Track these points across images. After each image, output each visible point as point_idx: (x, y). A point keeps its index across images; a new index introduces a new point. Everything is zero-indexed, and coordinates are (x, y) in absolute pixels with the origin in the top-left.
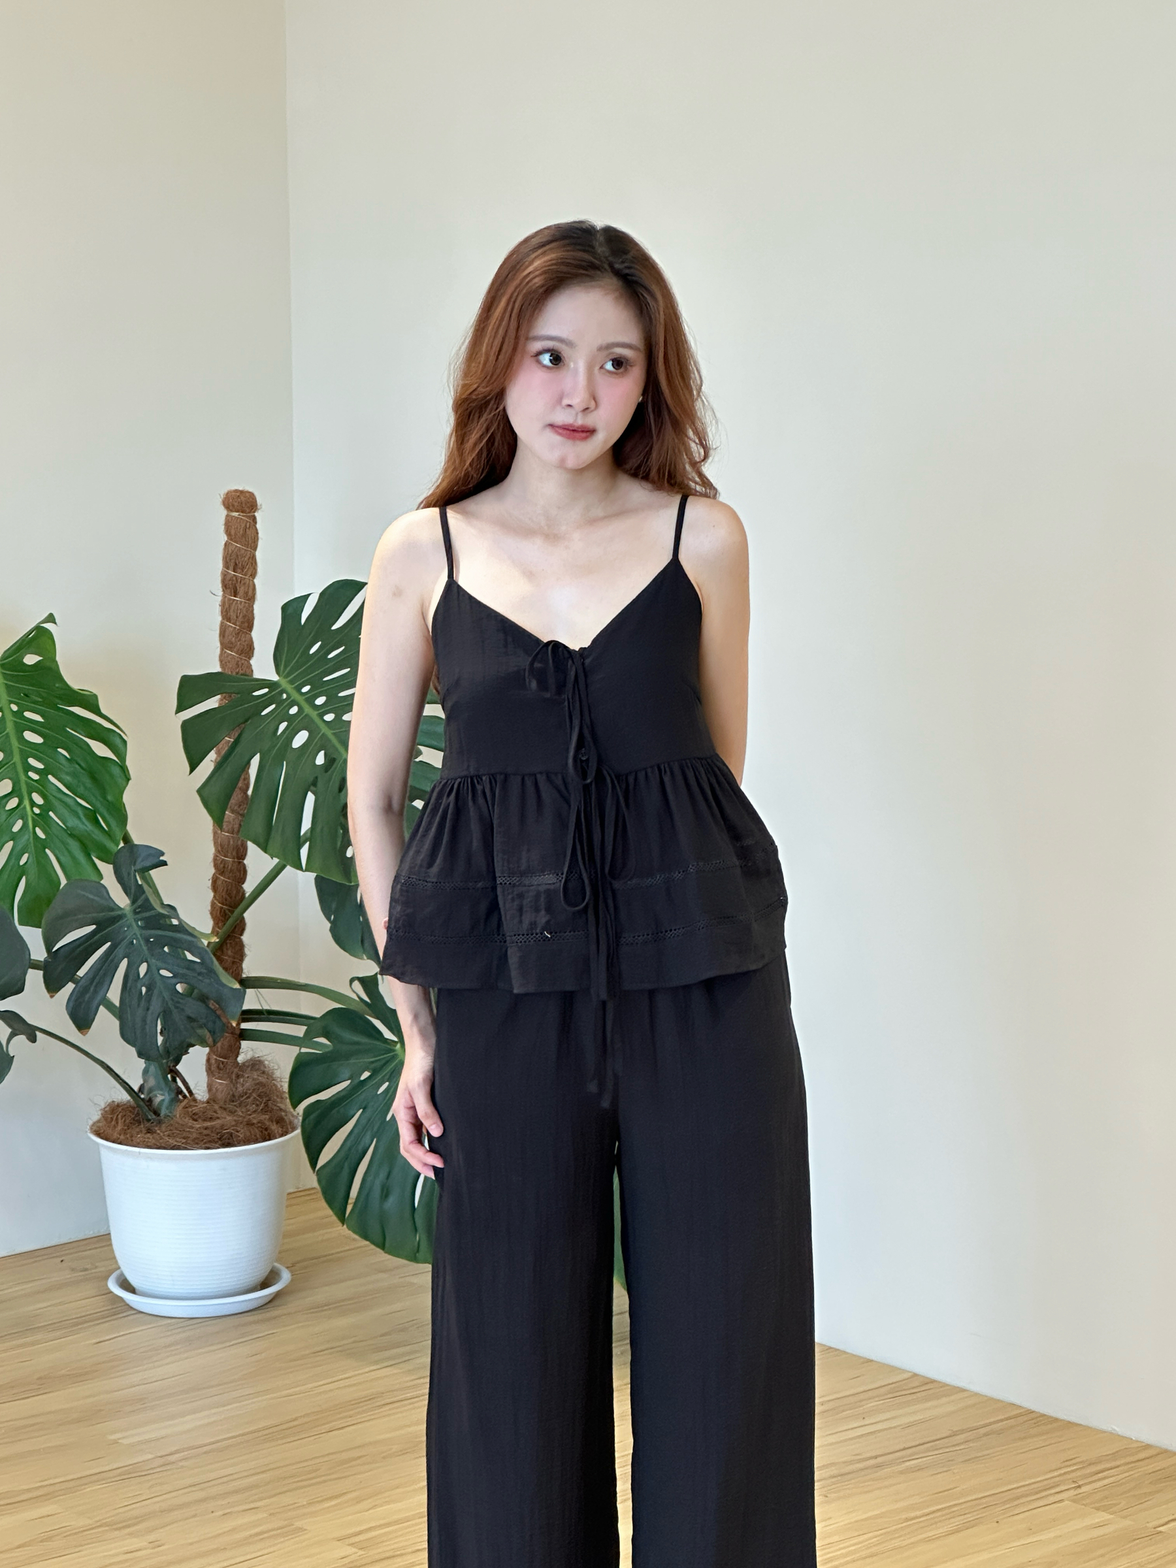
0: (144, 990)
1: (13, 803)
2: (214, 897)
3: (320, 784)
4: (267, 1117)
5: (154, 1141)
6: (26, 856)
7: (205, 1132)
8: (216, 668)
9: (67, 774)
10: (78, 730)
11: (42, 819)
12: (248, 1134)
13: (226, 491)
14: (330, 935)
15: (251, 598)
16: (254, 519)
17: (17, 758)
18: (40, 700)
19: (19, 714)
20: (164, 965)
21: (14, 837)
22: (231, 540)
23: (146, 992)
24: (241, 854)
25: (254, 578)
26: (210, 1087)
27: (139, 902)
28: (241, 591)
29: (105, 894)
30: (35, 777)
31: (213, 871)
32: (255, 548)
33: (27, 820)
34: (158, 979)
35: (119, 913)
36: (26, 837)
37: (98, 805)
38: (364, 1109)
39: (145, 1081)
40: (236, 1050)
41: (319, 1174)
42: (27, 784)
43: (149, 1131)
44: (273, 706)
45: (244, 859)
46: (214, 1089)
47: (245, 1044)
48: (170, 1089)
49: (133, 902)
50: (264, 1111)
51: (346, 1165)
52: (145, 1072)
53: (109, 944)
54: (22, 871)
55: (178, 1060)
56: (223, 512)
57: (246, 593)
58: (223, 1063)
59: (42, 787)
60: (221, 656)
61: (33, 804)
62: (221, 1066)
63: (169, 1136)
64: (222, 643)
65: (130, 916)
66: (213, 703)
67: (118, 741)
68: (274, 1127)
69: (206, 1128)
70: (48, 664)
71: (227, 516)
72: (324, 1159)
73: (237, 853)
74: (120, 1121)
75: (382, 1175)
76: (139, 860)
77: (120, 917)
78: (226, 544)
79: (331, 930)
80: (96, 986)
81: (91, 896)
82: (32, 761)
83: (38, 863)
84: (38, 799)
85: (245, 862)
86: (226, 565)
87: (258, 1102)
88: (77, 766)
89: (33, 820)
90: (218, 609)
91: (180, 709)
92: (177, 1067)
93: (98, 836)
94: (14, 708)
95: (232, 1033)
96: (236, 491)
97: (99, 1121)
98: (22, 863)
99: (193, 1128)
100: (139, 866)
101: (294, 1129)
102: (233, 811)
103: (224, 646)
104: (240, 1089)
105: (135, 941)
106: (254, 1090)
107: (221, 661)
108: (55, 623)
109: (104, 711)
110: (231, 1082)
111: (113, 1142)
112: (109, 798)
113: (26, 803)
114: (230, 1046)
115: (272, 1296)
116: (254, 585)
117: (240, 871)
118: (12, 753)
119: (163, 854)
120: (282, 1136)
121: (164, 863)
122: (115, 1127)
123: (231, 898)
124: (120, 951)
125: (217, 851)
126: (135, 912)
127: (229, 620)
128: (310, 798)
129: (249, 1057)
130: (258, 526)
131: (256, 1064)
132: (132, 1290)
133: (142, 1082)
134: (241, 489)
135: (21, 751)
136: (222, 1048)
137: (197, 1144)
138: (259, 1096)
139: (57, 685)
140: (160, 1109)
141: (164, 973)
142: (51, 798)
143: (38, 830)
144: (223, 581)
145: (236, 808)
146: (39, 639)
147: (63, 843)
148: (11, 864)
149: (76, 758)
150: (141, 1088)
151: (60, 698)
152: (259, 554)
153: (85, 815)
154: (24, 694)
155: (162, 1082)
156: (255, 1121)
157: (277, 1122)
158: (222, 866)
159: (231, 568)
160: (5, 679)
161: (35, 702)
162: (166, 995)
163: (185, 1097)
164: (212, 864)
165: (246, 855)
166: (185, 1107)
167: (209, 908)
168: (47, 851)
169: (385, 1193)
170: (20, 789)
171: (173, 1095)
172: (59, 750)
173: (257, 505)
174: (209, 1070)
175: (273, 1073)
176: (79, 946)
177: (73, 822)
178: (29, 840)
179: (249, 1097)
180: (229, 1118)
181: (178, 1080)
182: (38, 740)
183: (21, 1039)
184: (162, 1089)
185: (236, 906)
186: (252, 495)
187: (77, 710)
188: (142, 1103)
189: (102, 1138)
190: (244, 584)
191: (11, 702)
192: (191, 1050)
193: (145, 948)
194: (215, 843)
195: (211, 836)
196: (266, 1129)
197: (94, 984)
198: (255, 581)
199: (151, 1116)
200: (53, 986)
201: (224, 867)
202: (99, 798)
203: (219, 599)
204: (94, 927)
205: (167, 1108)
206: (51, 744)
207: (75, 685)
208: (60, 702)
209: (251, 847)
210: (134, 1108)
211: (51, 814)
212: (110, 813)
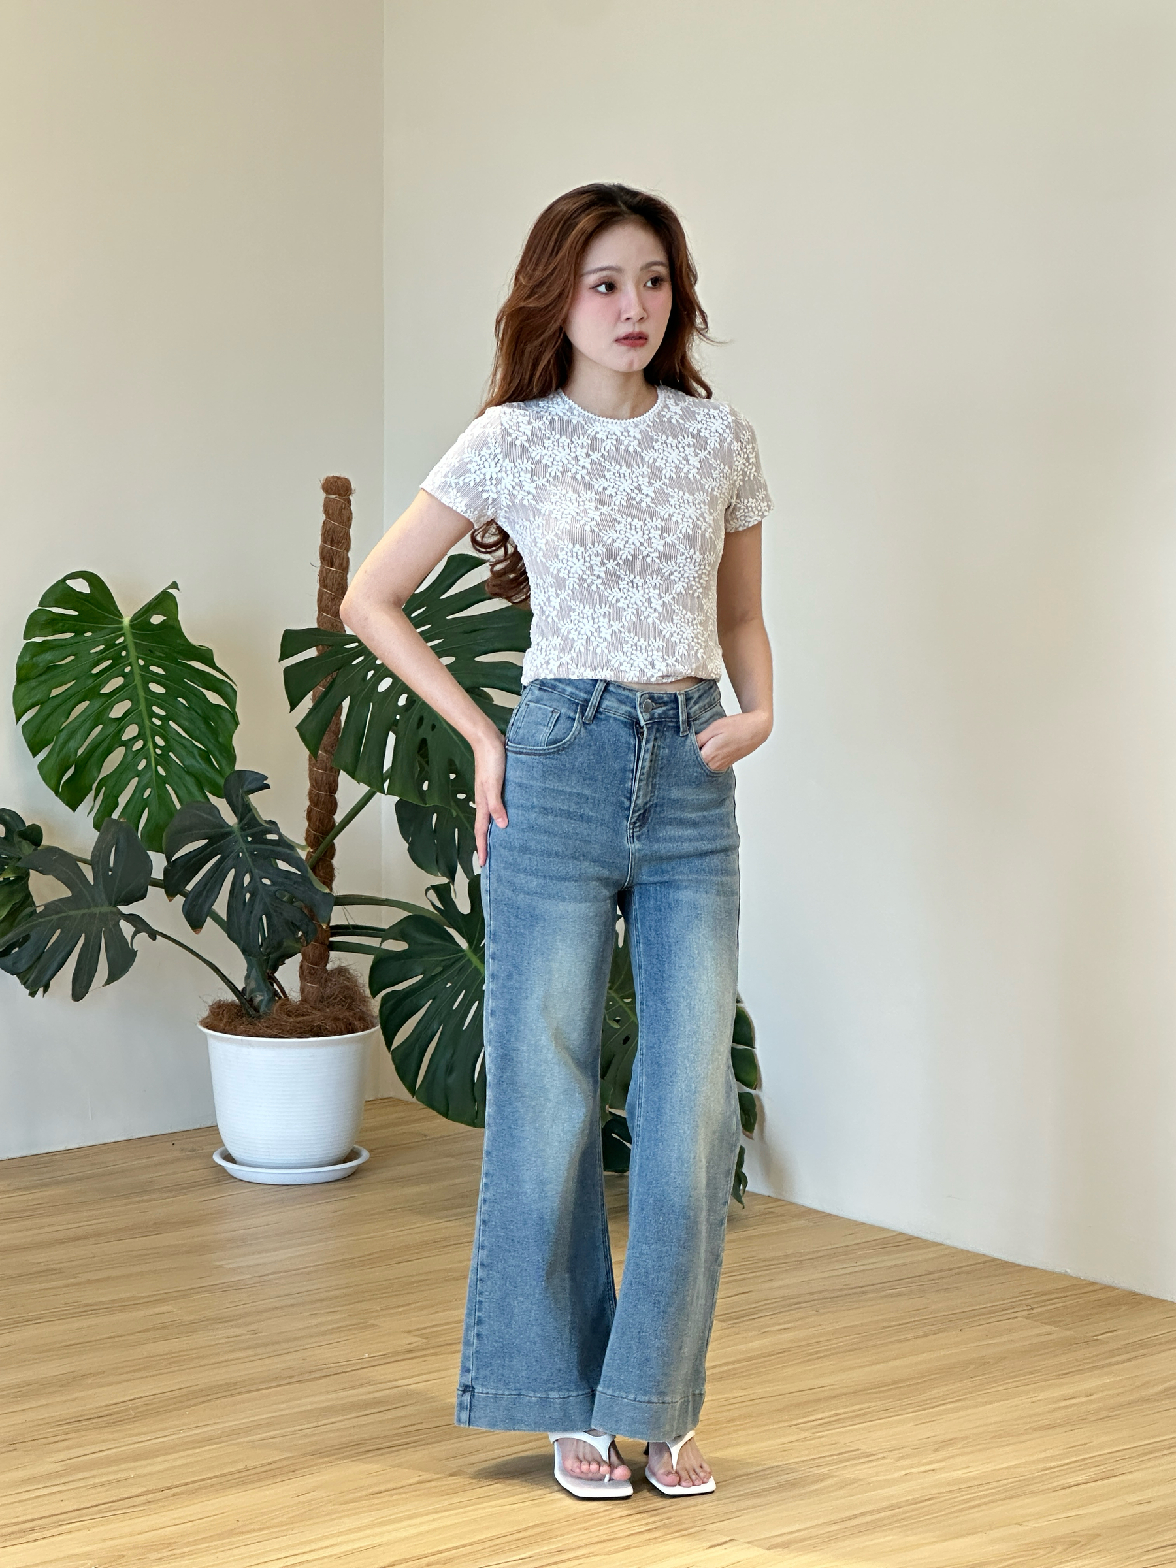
0: (248, 896)
1: (139, 745)
2: (309, 825)
3: (399, 724)
4: (351, 1013)
5: (254, 1031)
6: (149, 790)
7: (298, 1025)
8: (315, 626)
9: (185, 719)
10: (195, 681)
11: (163, 760)
12: (334, 1026)
13: (323, 477)
14: (408, 854)
15: (345, 568)
16: (349, 502)
17: (142, 707)
18: (162, 655)
19: (145, 668)
20: (264, 875)
21: (139, 774)
22: (329, 518)
23: (250, 898)
24: (333, 788)
25: (348, 552)
26: (302, 991)
27: (245, 821)
28: (337, 562)
29: (217, 813)
30: (158, 722)
31: (308, 803)
32: (349, 526)
33: (151, 760)
34: (260, 886)
35: (228, 830)
36: (149, 775)
37: (211, 746)
38: (434, 999)
39: (247, 984)
40: (326, 959)
41: (393, 1053)
42: (152, 730)
43: (250, 1023)
44: (362, 658)
45: (335, 793)
46: (306, 992)
47: (332, 954)
48: (269, 989)
49: (240, 820)
50: (350, 1008)
51: (417, 1046)
52: (247, 977)
53: (219, 856)
54: (146, 803)
55: (275, 969)
56: (323, 495)
57: (341, 564)
58: (314, 968)
59: (164, 731)
60: (318, 619)
61: (156, 746)
62: (313, 971)
63: (267, 1027)
64: (319, 607)
65: (238, 833)
66: (312, 653)
67: (229, 690)
68: (356, 1023)
69: (299, 1022)
70: (170, 623)
71: (326, 498)
72: (397, 1042)
73: (330, 788)
74: (225, 1015)
75: (448, 1055)
76: (246, 783)
77: (229, 833)
78: (324, 523)
79: (411, 850)
80: (208, 891)
81: (205, 816)
82: (156, 709)
83: (159, 796)
84: (160, 741)
85: (336, 796)
86: (324, 541)
87: (344, 1004)
88: (194, 713)
89: (155, 758)
90: (317, 578)
91: (283, 657)
92: (276, 975)
93: (211, 774)
94: (141, 662)
95: (322, 943)
96: (334, 477)
97: (207, 1018)
98: (145, 796)
99: (287, 1022)
100: (246, 788)
101: (373, 1026)
102: (326, 751)
103: (322, 608)
104: (328, 991)
105: (241, 854)
106: (340, 992)
107: (318, 622)
108: (178, 589)
109: (218, 664)
110: (321, 986)
111: (220, 1032)
112: (220, 740)
113: (150, 745)
114: (321, 954)
115: (354, 1170)
116: (348, 558)
117: (331, 803)
118: (138, 701)
119: (266, 778)
120: (363, 1030)
121: (267, 787)
122: (221, 1020)
123: (323, 826)
124: (229, 862)
125: (313, 786)
126: (242, 829)
127: (326, 587)
128: (392, 738)
129: (336, 966)
130: (352, 507)
131: (342, 971)
132: (231, 1160)
133: (244, 986)
134: (337, 475)
135: (146, 699)
136: (313, 956)
137: (291, 1034)
138: (345, 997)
139: (178, 641)
140: (259, 1006)
141: (266, 881)
142: (171, 740)
143: (159, 768)
144: (321, 554)
145: (329, 748)
146: (165, 602)
147: (180, 778)
148: (137, 794)
149: (193, 706)
150: (244, 989)
151: (178, 653)
152: (351, 531)
153: (200, 755)
154: (151, 651)
155: (263, 986)
156: (341, 1017)
157: (359, 1020)
158: (316, 799)
159: (329, 542)
160: (134, 638)
161: (159, 658)
162: (268, 900)
163: (280, 997)
164: (308, 798)
165: (336, 790)
166: (282, 1005)
167: (305, 835)
168: (167, 786)
169: (450, 1070)
170: (145, 733)
171: (271, 995)
172: (179, 699)
173: (351, 490)
174: (302, 976)
175: (357, 980)
176: (194, 857)
177: (190, 762)
178: (151, 776)
179: (335, 998)
180: (319, 1014)
181: (274, 984)
182: (161, 690)
183: (143, 936)
184: (260, 991)
185: (327, 835)
186: (347, 481)
187: (196, 664)
188: (244, 1001)
189: (209, 1029)
190: (339, 556)
191: (139, 658)
192: (287, 961)
193: (249, 860)
194: (311, 779)
195: (307, 773)
196: (350, 1024)
197: (206, 889)
198: (350, 554)
199: (252, 1012)
200: (171, 894)
201: (318, 800)
202: (213, 741)
203: (318, 570)
204: (207, 840)
205: (266, 1006)
206: (172, 694)
207: (194, 641)
208: (181, 657)
209: (343, 777)
210: (237, 1006)
211: (171, 754)
212: (221, 754)
